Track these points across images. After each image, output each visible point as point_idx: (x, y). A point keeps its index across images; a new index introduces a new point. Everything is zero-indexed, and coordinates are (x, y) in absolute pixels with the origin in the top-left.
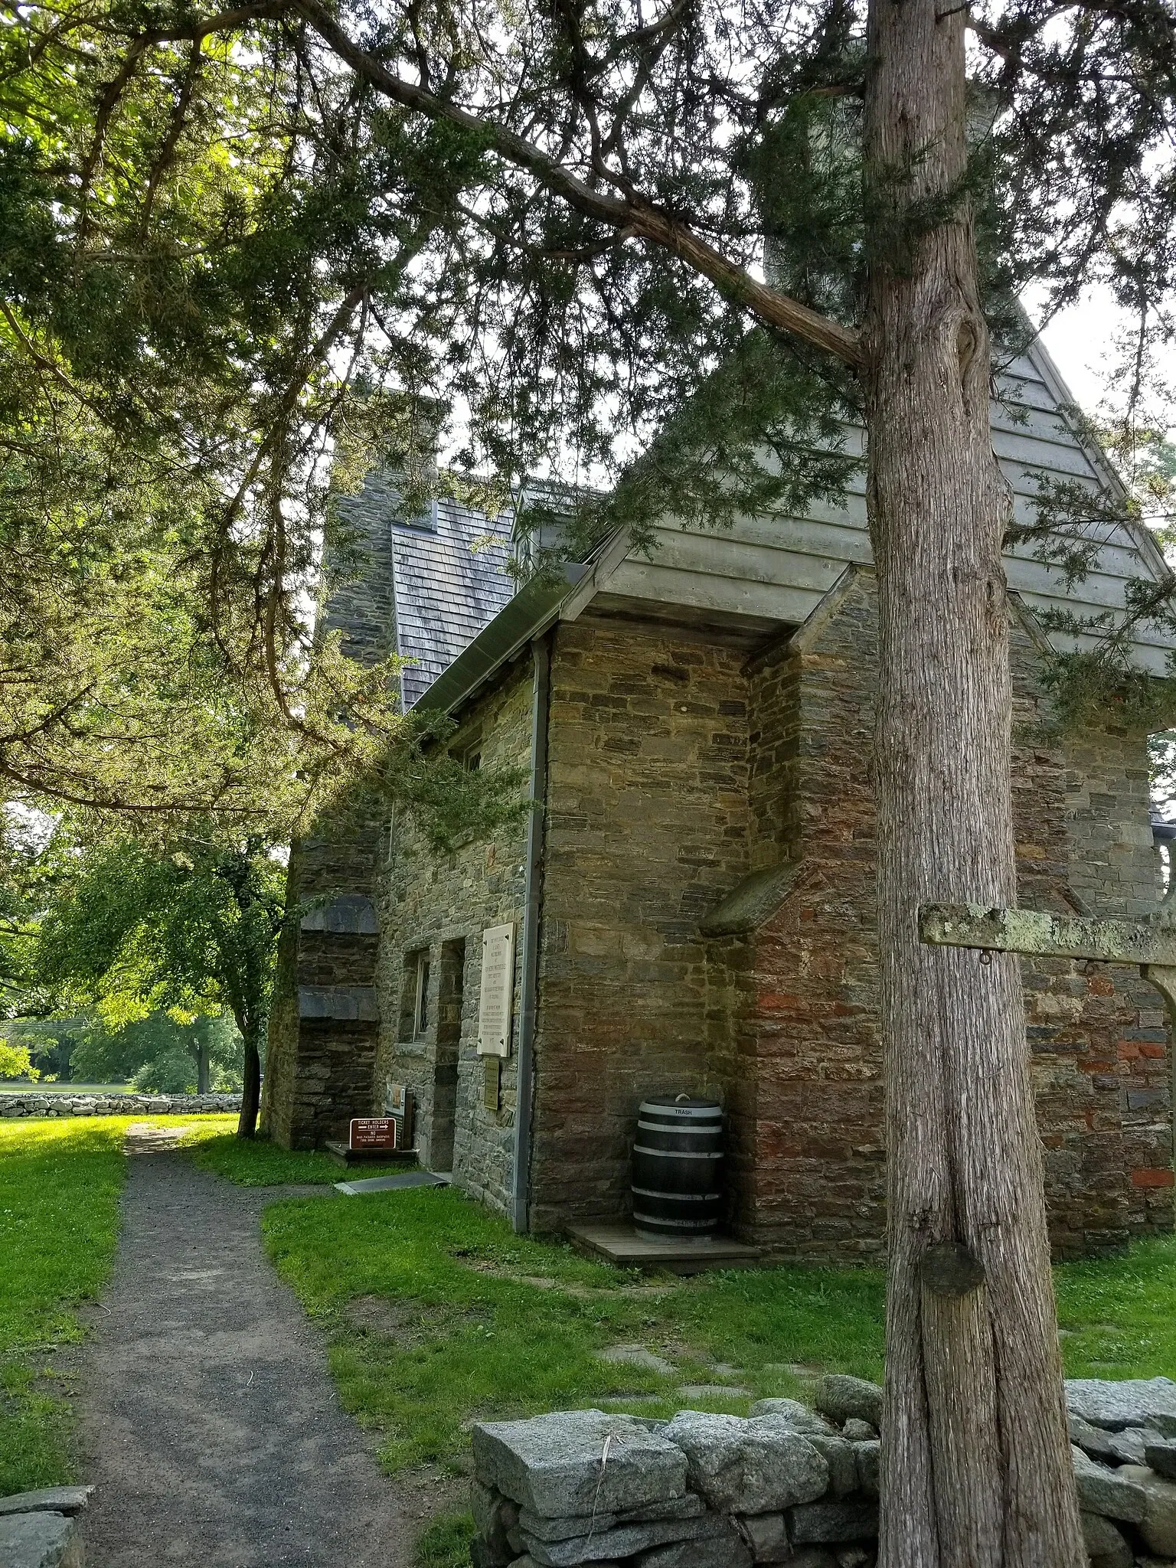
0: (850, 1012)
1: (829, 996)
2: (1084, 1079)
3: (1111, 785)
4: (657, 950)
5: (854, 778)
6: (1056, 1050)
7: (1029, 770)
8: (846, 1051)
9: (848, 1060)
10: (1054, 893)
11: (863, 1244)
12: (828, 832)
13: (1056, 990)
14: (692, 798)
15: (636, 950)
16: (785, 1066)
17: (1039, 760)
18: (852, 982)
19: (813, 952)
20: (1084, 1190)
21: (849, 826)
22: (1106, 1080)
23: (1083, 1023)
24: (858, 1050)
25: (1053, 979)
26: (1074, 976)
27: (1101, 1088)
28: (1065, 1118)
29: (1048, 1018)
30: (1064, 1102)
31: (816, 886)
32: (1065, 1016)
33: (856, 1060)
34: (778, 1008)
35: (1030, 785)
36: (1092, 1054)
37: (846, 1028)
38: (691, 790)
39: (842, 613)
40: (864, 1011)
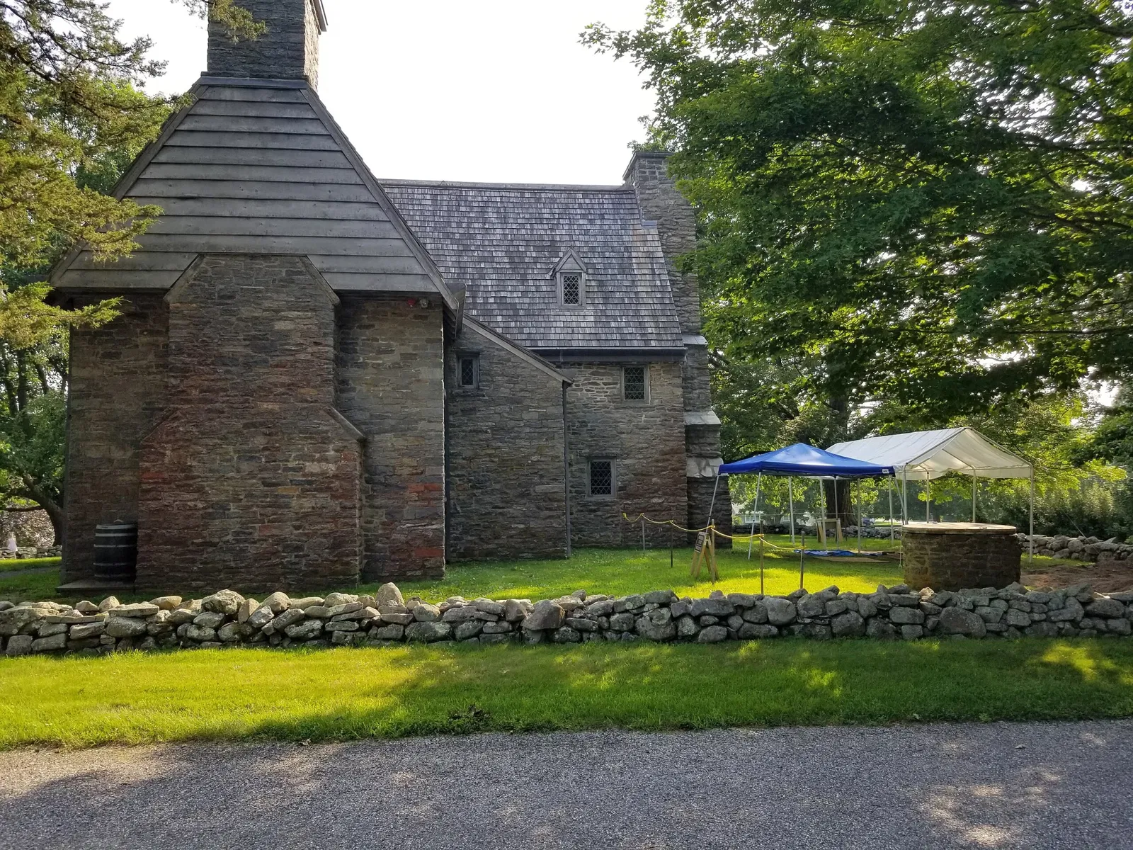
0: (193, 478)
1: (183, 471)
2: (335, 505)
3: (415, 348)
4: (129, 454)
5: (200, 364)
6: (315, 490)
7: (310, 350)
8: (188, 496)
9: (191, 501)
10: (321, 412)
11: (194, 584)
12: (183, 391)
13: (319, 461)
14: (151, 377)
15: (117, 454)
16: (154, 505)
17: (316, 344)
18: (194, 463)
19: (173, 450)
20: (331, 558)
21: (196, 388)
22: (348, 504)
23: (336, 477)
24: (196, 495)
25: (317, 455)
26: (332, 453)
27: (344, 508)
28: (319, 523)
29: (312, 474)
30: (320, 515)
31: (176, 418)
32: (323, 474)
33: (195, 500)
34: (151, 478)
35: (309, 357)
36: (341, 491)
37: (191, 486)
38: (149, 374)
39: (195, 280)
40: (199, 477)
